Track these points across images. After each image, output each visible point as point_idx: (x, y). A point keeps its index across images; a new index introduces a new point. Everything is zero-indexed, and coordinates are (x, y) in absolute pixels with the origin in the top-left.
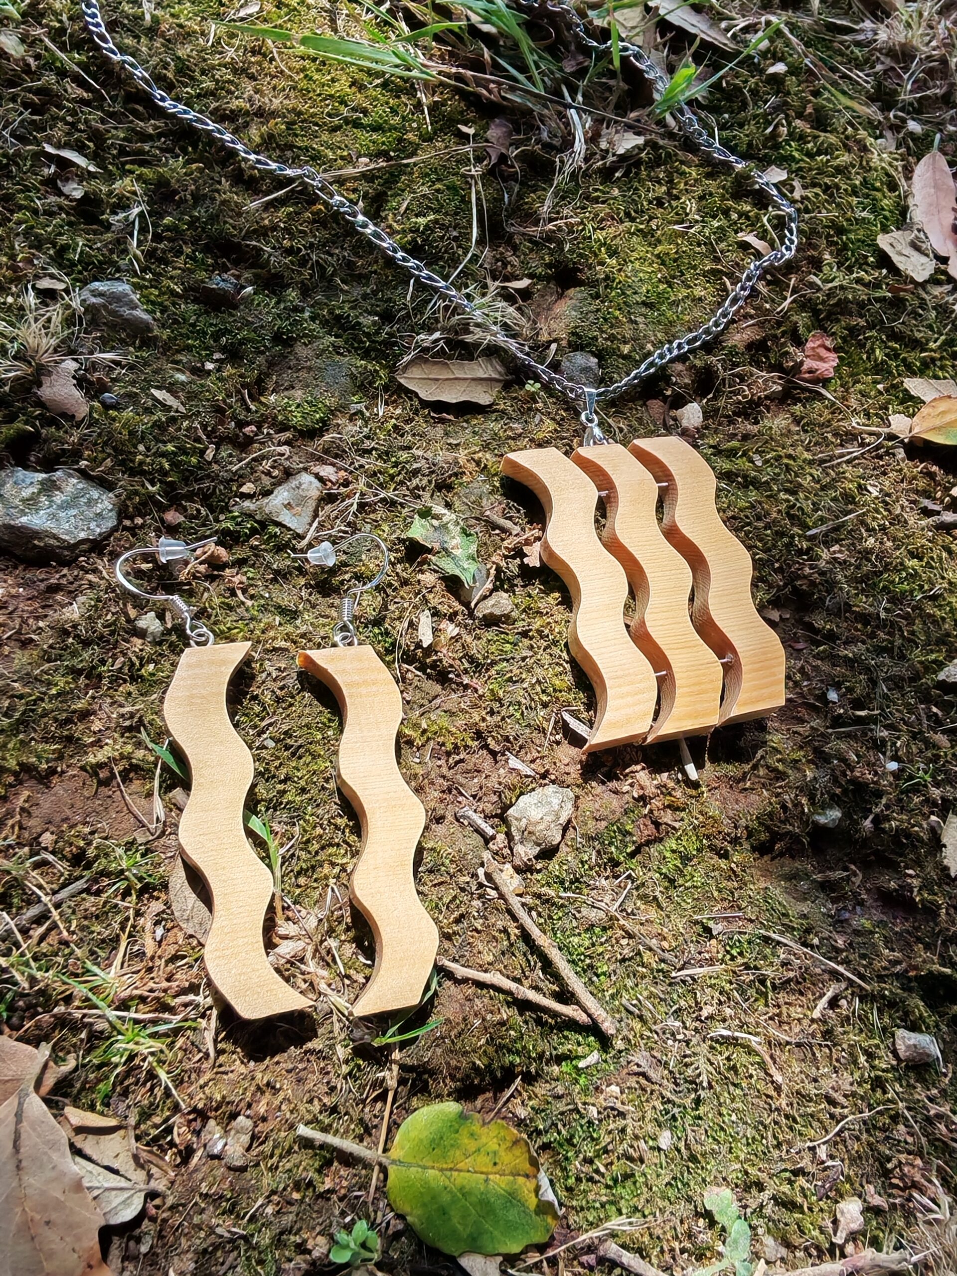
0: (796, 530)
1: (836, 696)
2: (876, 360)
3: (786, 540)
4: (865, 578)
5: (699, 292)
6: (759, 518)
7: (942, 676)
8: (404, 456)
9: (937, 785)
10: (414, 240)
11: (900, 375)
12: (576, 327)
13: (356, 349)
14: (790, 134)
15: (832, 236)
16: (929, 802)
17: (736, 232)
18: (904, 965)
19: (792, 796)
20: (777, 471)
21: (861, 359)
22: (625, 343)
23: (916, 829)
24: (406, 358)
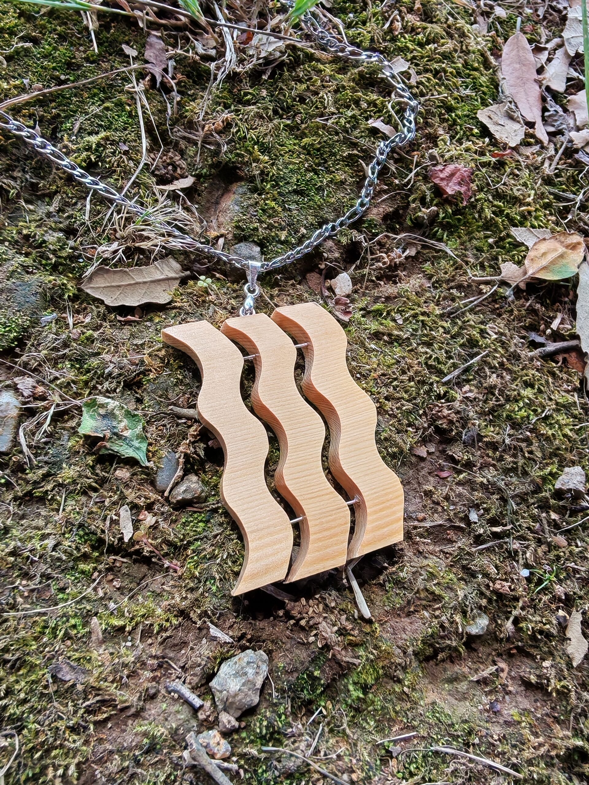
0: (434, 378)
1: (476, 516)
2: (486, 217)
3: (426, 387)
4: (492, 411)
5: (340, 176)
6: (404, 372)
7: (558, 485)
8: (94, 362)
9: (560, 581)
10: (89, 157)
11: (505, 228)
12: (239, 221)
13: (45, 266)
14: (404, 28)
15: (444, 115)
16: (556, 599)
17: (367, 119)
18: (547, 747)
19: (449, 615)
20: (415, 327)
21: (474, 218)
22: (282, 229)
23: (548, 626)
24: (90, 270)
